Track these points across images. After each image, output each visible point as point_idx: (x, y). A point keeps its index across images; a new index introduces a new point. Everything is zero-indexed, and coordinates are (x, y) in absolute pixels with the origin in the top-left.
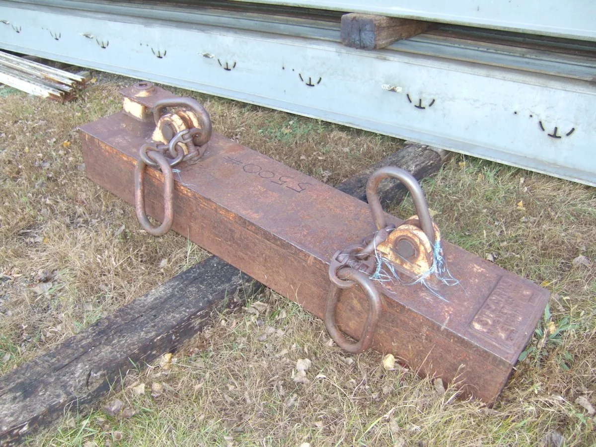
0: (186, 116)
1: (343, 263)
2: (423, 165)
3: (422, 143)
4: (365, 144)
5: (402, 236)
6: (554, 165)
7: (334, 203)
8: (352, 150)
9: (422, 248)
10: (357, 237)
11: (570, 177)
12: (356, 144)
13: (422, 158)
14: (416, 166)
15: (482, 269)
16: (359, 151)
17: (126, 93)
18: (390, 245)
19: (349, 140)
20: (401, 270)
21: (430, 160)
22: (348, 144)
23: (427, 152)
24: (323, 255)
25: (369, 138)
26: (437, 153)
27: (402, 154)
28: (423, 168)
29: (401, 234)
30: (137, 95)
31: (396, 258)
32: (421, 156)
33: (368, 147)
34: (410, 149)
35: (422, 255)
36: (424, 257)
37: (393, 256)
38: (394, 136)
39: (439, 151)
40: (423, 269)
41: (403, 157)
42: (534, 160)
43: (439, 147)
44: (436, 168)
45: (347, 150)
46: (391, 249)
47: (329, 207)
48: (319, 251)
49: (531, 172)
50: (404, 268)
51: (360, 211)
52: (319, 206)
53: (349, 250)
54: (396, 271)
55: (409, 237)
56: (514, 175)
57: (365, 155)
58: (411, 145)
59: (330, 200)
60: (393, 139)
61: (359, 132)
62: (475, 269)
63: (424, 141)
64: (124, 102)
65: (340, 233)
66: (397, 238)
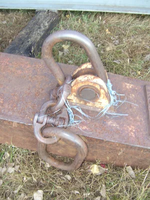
1: (44, 124)
2: (51, 21)
3: (45, 9)
4: (14, 17)
5: (84, 86)
6: (115, 6)
7: (14, 66)
8: (8, 22)
9: (102, 91)
10: (43, 90)
11: (125, 11)
12: (9, 18)
13: (49, 17)
14: (48, 22)
15: (131, 85)
16: (12, 21)
18: (74, 93)
19: (4, 16)
20: (86, 108)
21: (53, 17)
22: (5, 19)
23: (50, 13)
24: (24, 118)
25: (15, 13)
26: (55, 13)
27: (37, 18)
28: (52, 23)
29: (83, 85)
31: (80, 101)
32: (48, 16)
33: (16, 18)
34: (40, 14)
35: (102, 96)
36: (104, 97)
37: (77, 100)
38: (29, 9)
39: (56, 11)
40: (103, 104)
41: (39, 19)
42: (105, 6)
43: (55, 9)
44: (58, 21)
45: (5, 22)
46: (75, 96)
47: (11, 71)
48: (18, 115)
49: (104, 13)
50: (87, 106)
51: (35, 67)
52: (4, 73)
53: (44, 109)
54: (83, 110)
55: (90, 86)
56: (96, 16)
57: (16, 23)
58: (40, 11)
59: (10, 65)
60: (28, 11)
61: (8, 11)
62: (128, 87)
63: (46, 7)
65: (28, 91)
66: (79, 88)
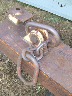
0: (43, 32)
17: (10, 12)
30: (16, 14)
64: (9, 16)
